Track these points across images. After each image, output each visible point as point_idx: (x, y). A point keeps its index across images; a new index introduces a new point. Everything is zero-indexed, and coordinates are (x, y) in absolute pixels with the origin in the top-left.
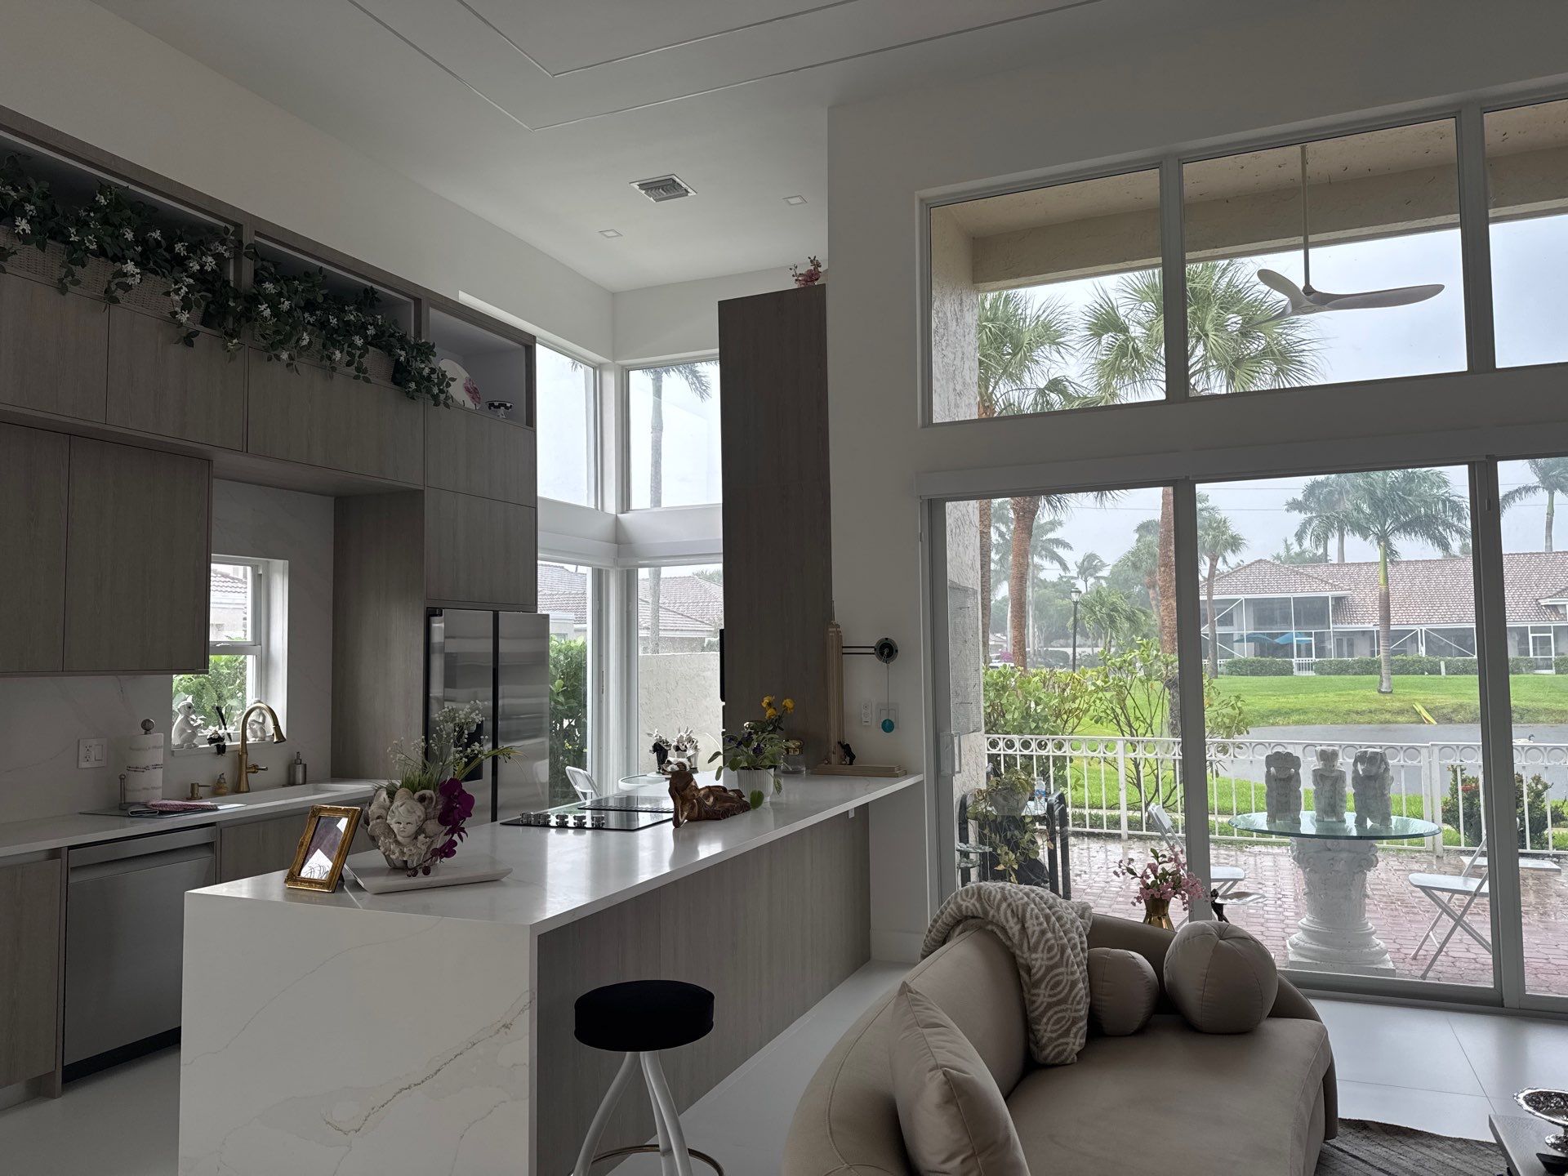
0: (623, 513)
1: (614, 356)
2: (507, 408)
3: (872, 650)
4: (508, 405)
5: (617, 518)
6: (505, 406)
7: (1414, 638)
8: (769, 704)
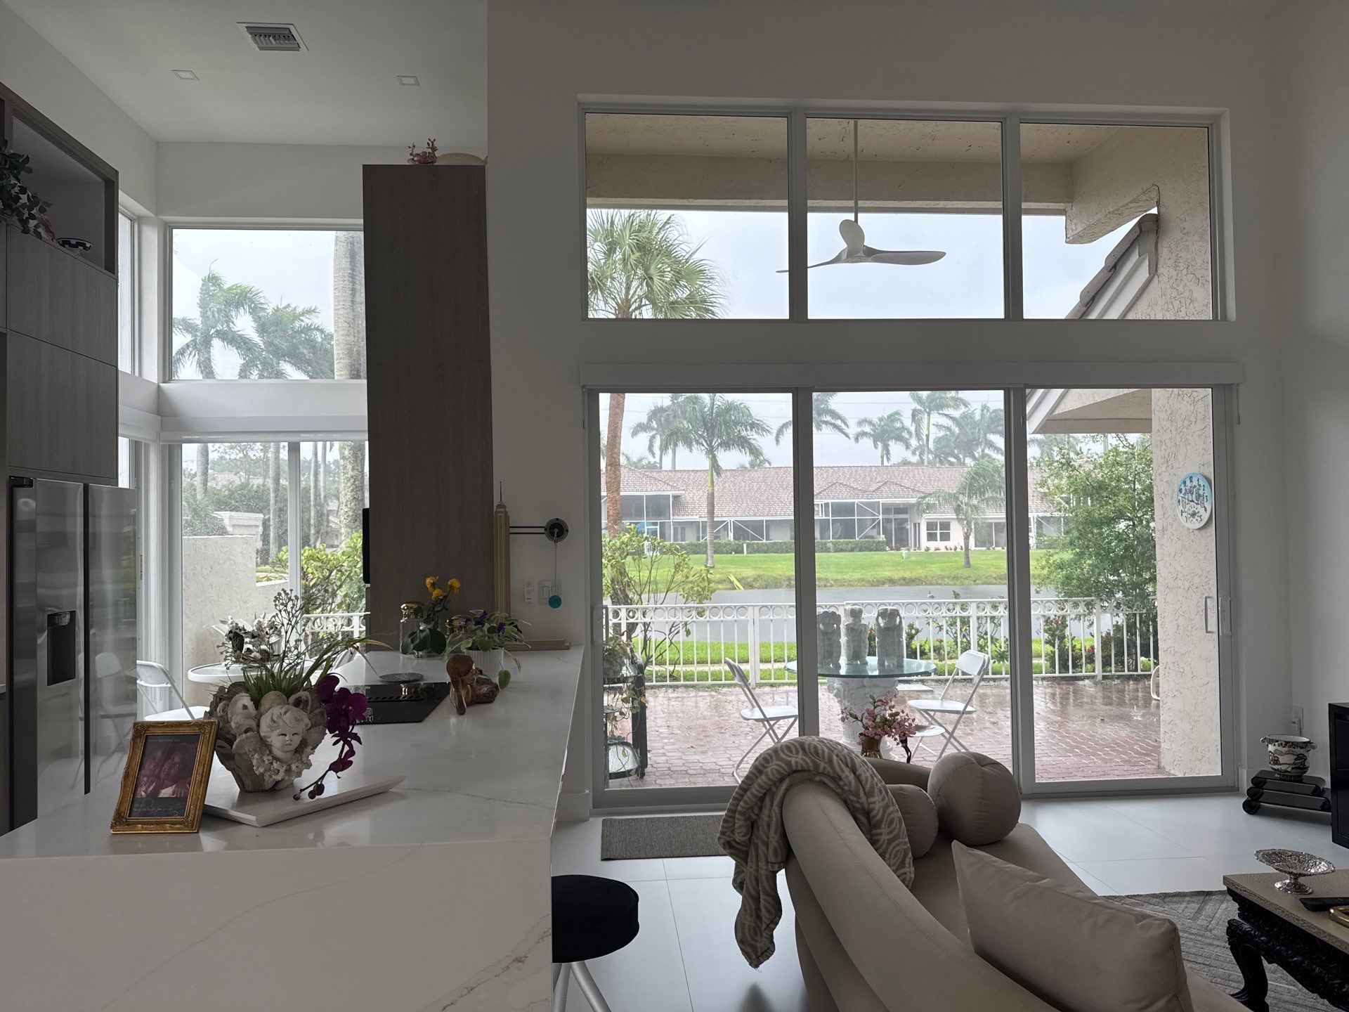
0: (164, 382)
1: (157, 212)
2: (85, 248)
3: (542, 530)
4: (88, 245)
5: (159, 386)
6: (84, 245)
7: (726, 528)
8: (433, 585)
